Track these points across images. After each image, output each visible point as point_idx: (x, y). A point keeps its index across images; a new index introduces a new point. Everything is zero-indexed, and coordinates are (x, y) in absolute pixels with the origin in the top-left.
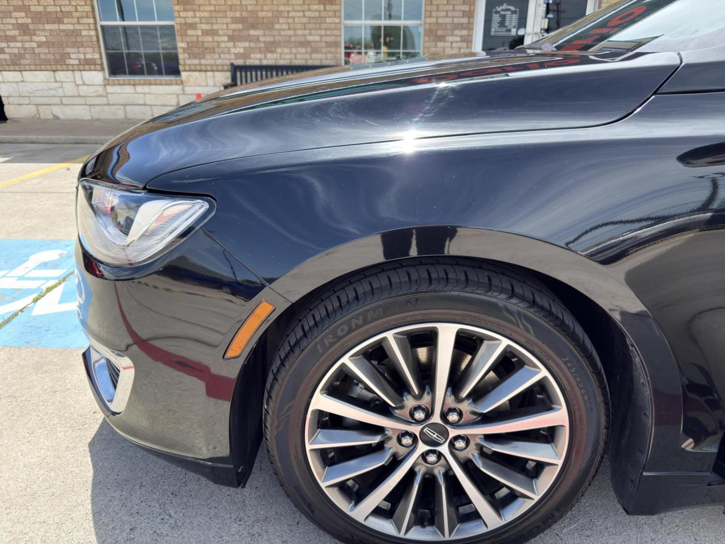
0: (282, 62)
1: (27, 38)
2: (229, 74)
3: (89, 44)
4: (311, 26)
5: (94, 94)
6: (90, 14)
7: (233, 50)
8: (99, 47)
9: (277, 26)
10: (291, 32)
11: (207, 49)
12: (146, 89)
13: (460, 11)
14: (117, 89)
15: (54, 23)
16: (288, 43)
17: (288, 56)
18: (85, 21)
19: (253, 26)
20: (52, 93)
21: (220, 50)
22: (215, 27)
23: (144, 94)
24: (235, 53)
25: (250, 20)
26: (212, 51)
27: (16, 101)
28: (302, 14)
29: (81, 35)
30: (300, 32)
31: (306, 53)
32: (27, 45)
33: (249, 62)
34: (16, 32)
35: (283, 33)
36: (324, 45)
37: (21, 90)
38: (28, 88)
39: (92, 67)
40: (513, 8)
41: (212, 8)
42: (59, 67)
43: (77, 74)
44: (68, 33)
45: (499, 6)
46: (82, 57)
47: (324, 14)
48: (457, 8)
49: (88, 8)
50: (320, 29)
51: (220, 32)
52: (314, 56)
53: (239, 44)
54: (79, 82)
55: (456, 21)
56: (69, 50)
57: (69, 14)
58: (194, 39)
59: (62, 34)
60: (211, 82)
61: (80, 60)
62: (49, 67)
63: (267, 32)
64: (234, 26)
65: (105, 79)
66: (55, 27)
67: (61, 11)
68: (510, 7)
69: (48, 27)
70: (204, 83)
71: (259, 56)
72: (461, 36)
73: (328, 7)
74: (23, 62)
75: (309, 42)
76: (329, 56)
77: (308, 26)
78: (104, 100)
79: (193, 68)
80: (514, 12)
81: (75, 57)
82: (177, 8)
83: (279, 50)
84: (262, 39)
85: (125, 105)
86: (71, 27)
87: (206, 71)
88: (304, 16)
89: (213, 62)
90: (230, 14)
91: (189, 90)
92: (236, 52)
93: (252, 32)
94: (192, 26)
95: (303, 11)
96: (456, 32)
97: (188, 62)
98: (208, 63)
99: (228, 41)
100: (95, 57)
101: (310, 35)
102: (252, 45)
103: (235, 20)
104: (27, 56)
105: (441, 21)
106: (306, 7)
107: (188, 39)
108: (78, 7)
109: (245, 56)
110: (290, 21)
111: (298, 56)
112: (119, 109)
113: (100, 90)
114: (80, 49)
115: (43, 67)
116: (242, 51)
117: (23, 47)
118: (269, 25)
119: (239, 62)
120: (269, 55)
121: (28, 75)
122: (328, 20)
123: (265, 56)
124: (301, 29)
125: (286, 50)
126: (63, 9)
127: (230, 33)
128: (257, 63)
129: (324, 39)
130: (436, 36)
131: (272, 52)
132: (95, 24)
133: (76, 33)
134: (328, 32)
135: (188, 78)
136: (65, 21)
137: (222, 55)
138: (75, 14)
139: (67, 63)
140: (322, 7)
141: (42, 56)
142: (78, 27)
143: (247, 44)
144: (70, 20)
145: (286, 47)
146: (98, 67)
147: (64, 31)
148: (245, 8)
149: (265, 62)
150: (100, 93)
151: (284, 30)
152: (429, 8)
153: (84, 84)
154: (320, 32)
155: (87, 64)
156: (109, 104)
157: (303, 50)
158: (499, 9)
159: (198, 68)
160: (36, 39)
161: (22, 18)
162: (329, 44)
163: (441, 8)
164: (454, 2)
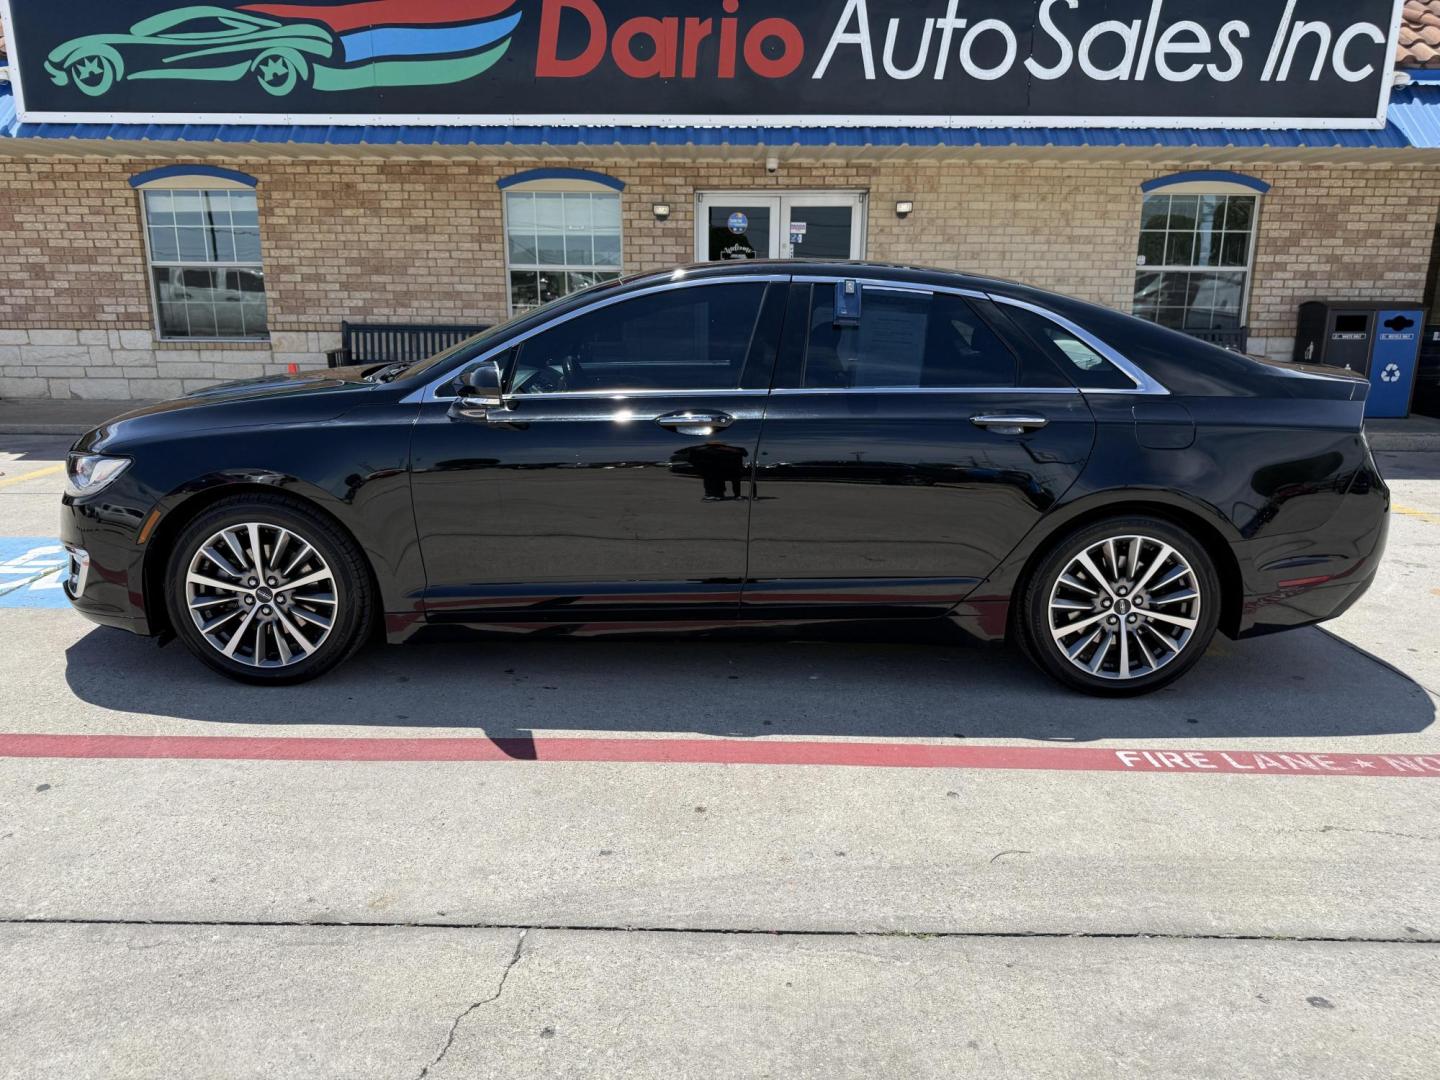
0: (417, 320)
1: (42, 283)
2: (339, 336)
3: (134, 292)
4: (462, 271)
5: (137, 363)
6: (138, 252)
7: (347, 303)
8: (149, 297)
9: (411, 271)
10: (432, 279)
11: (309, 300)
12: (217, 356)
14: (174, 355)
15: (83, 262)
16: (427, 294)
17: (429, 312)
18: (129, 260)
19: (378, 271)
20: (72, 361)
21: (328, 303)
22: (322, 271)
23: (214, 362)
24: (350, 307)
25: (373, 262)
26: (317, 303)
27: (16, 372)
28: (448, 254)
29: (122, 280)
30: (445, 279)
31: (455, 308)
32: (39, 293)
33: (371, 320)
34: (25, 275)
35: (420, 280)
36: (481, 297)
37: (24, 356)
38: (35, 354)
39: (137, 325)
40: (747, 249)
41: (317, 245)
42: (86, 325)
43: (113, 334)
44: (101, 277)
45: (729, 247)
46: (122, 309)
47: (479, 255)
49: (135, 244)
50: (474, 275)
51: (328, 278)
52: (467, 312)
53: (357, 294)
54: (115, 345)
56: (103, 300)
57: (106, 251)
58: (291, 286)
59: (93, 278)
60: (313, 347)
61: (117, 314)
62: (70, 325)
63: (397, 280)
64: (348, 270)
65: (154, 341)
66: (84, 268)
67: (95, 247)
68: (744, 249)
69: (72, 268)
70: (304, 349)
71: (386, 311)
73: (484, 246)
74: (31, 316)
75: (459, 293)
76: (489, 312)
77: (456, 271)
78: (152, 372)
79: (287, 327)
80: (749, 255)
81: (111, 310)
82: (266, 244)
83: (415, 304)
84: (389, 287)
85: (182, 379)
86: (108, 269)
87: (307, 331)
88: (451, 257)
89: (317, 319)
90: (346, 254)
91: (279, 358)
92: (352, 305)
93: (375, 278)
94: (288, 269)
95: (450, 251)
97: (280, 318)
98: (310, 320)
99: (340, 290)
100: (142, 310)
101: (461, 283)
102: (376, 296)
103: (351, 262)
104: (38, 308)
106: (452, 246)
107: (281, 287)
108: (121, 242)
109: (365, 310)
110: (431, 263)
111: (443, 312)
112: (173, 384)
113: (147, 358)
114: (119, 299)
115: (61, 324)
116: (361, 304)
117: (33, 296)
118: (401, 269)
119: (358, 319)
120: (400, 311)
121: (37, 336)
122: (485, 263)
123: (395, 311)
124: (447, 275)
125: (426, 304)
126: (98, 244)
127: (344, 278)
128: (383, 320)
129: (480, 289)
131: (403, 306)
132: (145, 264)
133: (115, 277)
134: (486, 280)
135: (279, 339)
136: (100, 260)
137: (330, 309)
138: (115, 251)
139: (98, 319)
140: (476, 246)
141: (61, 309)
142: (118, 269)
143: (367, 295)
144: (106, 259)
145: (425, 299)
146: (146, 325)
147: (94, 274)
148: (365, 246)
149: (394, 320)
150: (147, 362)
151: (422, 275)
152: (628, 249)
153: (123, 348)
154: (474, 279)
155: (128, 320)
156: (159, 378)
157: (450, 304)
158: (728, 251)
159: (295, 327)
160: (54, 284)
161: (35, 255)
162: (488, 297)
163: (645, 249)
164: (664, 241)
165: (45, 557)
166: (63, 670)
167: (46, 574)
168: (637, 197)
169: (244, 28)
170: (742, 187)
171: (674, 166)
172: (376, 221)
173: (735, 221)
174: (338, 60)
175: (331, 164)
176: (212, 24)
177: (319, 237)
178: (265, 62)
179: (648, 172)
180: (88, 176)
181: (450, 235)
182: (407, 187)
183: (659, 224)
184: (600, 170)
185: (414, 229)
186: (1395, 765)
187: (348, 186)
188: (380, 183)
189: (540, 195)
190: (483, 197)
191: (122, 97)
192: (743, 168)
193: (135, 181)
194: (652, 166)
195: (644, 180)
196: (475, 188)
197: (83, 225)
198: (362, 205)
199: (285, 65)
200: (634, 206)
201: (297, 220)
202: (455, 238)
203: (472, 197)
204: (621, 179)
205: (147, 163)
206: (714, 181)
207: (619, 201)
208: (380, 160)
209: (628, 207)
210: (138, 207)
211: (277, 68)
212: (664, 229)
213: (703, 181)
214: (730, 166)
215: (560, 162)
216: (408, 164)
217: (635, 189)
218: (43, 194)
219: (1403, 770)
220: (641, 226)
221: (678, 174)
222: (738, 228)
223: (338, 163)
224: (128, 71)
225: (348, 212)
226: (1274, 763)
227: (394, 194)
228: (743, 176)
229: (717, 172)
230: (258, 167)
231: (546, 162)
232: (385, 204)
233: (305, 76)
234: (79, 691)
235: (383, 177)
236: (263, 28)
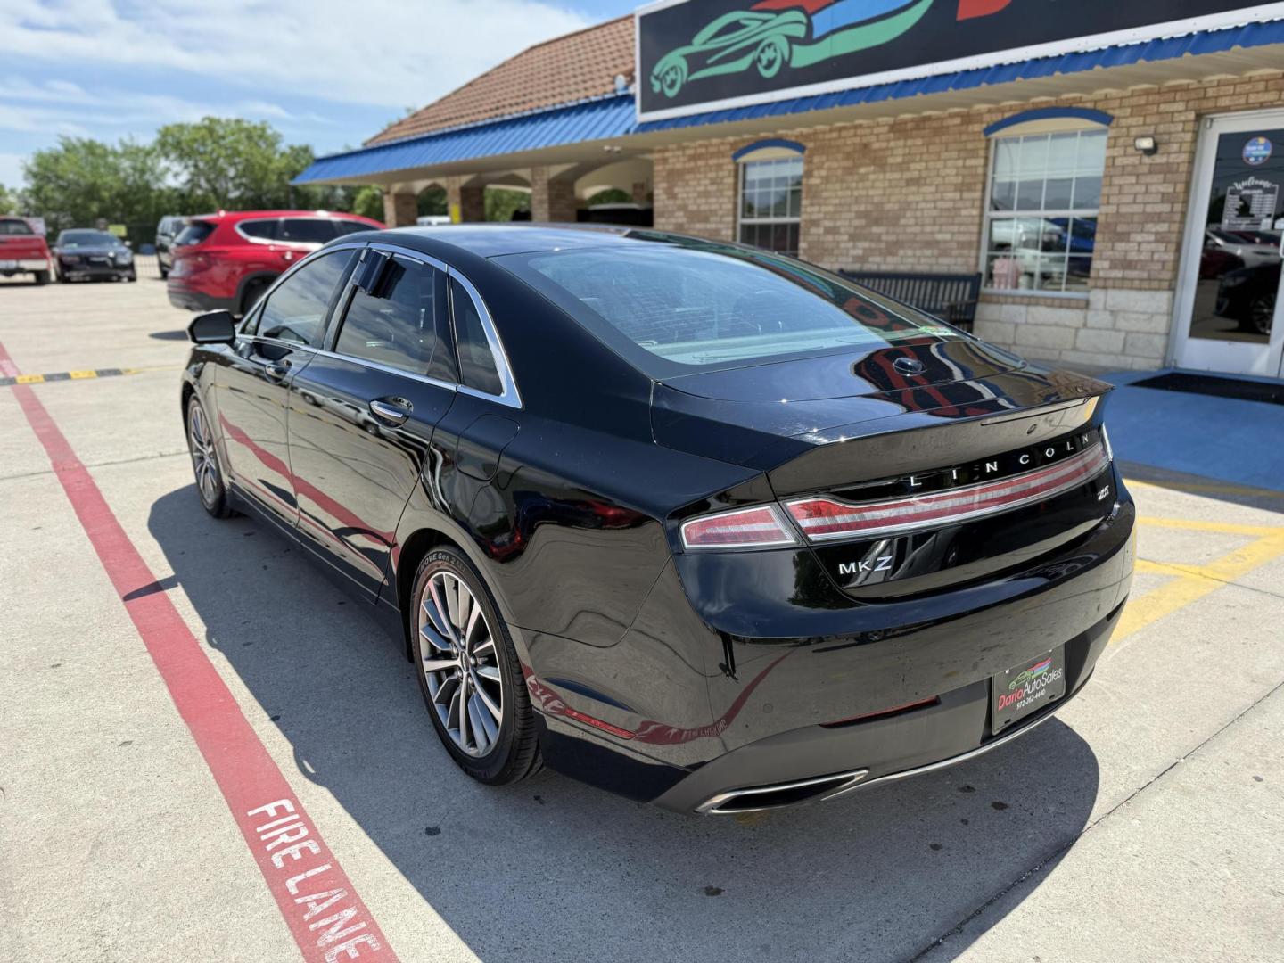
0: (903, 268)
4: (943, 220)
6: (732, 214)
7: (852, 252)
9: (903, 222)
10: (917, 229)
13: (1157, 193)
16: (912, 243)
17: (910, 260)
18: (726, 219)
19: (877, 222)
21: (839, 252)
22: (839, 223)
24: (853, 255)
25: (875, 215)
26: (832, 252)
28: (932, 205)
31: (932, 256)
33: (866, 267)
35: (908, 230)
36: (955, 245)
40: (1266, 184)
41: (837, 201)
45: (1240, 182)
47: (960, 204)
48: (1153, 189)
49: (730, 206)
50: (953, 224)
51: (842, 230)
52: (941, 260)
53: (860, 244)
55: (1149, 209)
57: (713, 212)
58: (816, 238)
63: (891, 229)
64: (856, 223)
66: (703, 226)
67: (710, 209)
68: (1261, 183)
69: (697, 226)
71: (878, 259)
72: (1157, 233)
73: (964, 195)
75: (938, 242)
76: (960, 260)
77: (938, 221)
80: (1268, 191)
82: (804, 202)
83: (901, 252)
84: (884, 238)
86: (715, 226)
88: (935, 208)
89: (830, 265)
90: (855, 208)
92: (855, 254)
93: (875, 230)
94: (816, 223)
95: (935, 202)
96: (1149, 227)
99: (849, 241)
101: (940, 232)
102: (873, 245)
103: (859, 215)
105: (1124, 210)
106: (938, 196)
107: (810, 238)
108: (723, 205)
109: (862, 259)
110: (918, 214)
111: (923, 260)
116: (861, 252)
118: (893, 220)
119: (856, 267)
120: (890, 259)
122: (964, 212)
123: (885, 260)
124: (929, 225)
125: (910, 253)
127: (852, 230)
129: (956, 237)
130: (1115, 233)
131: (893, 254)
132: (735, 222)
134: (962, 229)
138: (719, 213)
140: (957, 195)
142: (720, 226)
143: (866, 244)
145: (910, 247)
148: (871, 200)
151: (910, 226)
154: (952, 228)
157: (928, 252)
158: (1238, 186)
162: (961, 245)
163: (1126, 189)
164: (1149, 179)
168: (1125, 130)
169: (754, 24)
170: (1262, 106)
171: (1175, 89)
172: (881, 176)
173: (1254, 148)
174: (808, 40)
175: (856, 127)
176: (735, 26)
177: (840, 193)
178: (763, 51)
179: (1143, 100)
180: (712, 155)
181: (937, 186)
182: (909, 142)
183: (1147, 160)
184: (1089, 105)
185: (910, 182)
187: (866, 146)
188: (888, 141)
189: (1028, 139)
190: (970, 146)
191: (693, 92)
192: (1267, 81)
193: (736, 157)
194: (1147, 93)
195: (1136, 110)
196: (964, 137)
197: (706, 194)
198: (873, 163)
199: (775, 50)
200: (1121, 141)
201: (826, 180)
202: (941, 188)
203: (961, 146)
204: (1111, 112)
205: (743, 141)
206: (1225, 102)
207: (1102, 140)
208: (890, 120)
209: (1113, 144)
210: (736, 176)
211: (769, 54)
212: (1151, 165)
213: (1211, 104)
214: (1250, 80)
215: (1047, 102)
216: (912, 120)
217: (1123, 122)
220: (1125, 163)
221: (1178, 98)
222: (1257, 157)
223: (860, 126)
224: (691, 72)
225: (863, 170)
227: (898, 150)
228: (1266, 90)
229: (1231, 89)
230: (807, 137)
231: (1033, 103)
232: (891, 160)
233: (786, 57)
235: (891, 135)
236: (765, 21)
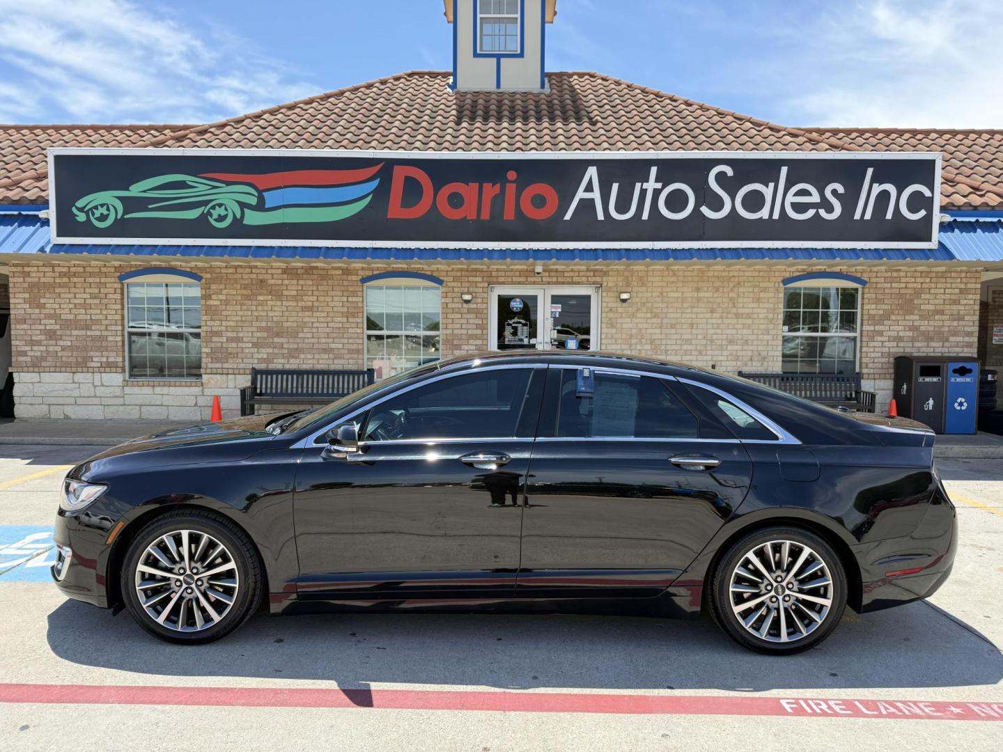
0: (304, 367)
1: (53, 342)
2: (249, 377)
3: (114, 348)
4: (335, 335)
5: (111, 395)
6: (119, 322)
7: (256, 356)
8: (124, 351)
9: (301, 335)
10: (315, 341)
11: (230, 354)
12: (165, 390)
13: (473, 324)
14: (136, 390)
15: (83, 329)
16: (311, 349)
17: (311, 361)
18: (113, 328)
19: (278, 335)
20: (68, 393)
21: (243, 355)
22: (241, 335)
23: (163, 395)
24: (258, 358)
25: (275, 329)
26: (236, 356)
27: (29, 400)
28: (326, 325)
29: (107, 340)
30: (323, 340)
31: (329, 358)
32: (51, 349)
33: (272, 367)
34: (43, 337)
35: (306, 341)
36: (346, 352)
37: (35, 391)
38: (42, 388)
39: (114, 370)
40: (523, 321)
41: (239, 318)
42: (80, 370)
43: (97, 376)
44: (93, 338)
45: (511, 320)
46: (104, 359)
47: (347, 325)
48: (471, 321)
49: (118, 317)
50: (343, 338)
51: (245, 339)
52: (336, 362)
53: (263, 350)
54: (97, 383)
55: (470, 332)
56: (92, 354)
57: (98, 322)
58: (219, 345)
59: (88, 339)
60: (231, 384)
61: (101, 363)
62: (69, 369)
63: (291, 340)
64: (259, 334)
65: (124, 381)
66: (83, 332)
67: (91, 319)
68: (521, 321)
69: (75, 333)
70: (225, 385)
71: (282, 361)
72: (476, 345)
73: (350, 320)
74: (44, 364)
75: (332, 349)
76: (350, 362)
77: (331, 335)
78: (121, 401)
79: (214, 371)
80: (525, 325)
81: (97, 359)
82: (204, 318)
83: (302, 356)
84: (285, 346)
85: (141, 406)
86: (98, 333)
87: (228, 374)
88: (328, 327)
89: (235, 366)
90: (258, 324)
91: (208, 391)
92: (259, 357)
93: (276, 340)
94: (218, 334)
95: (327, 323)
96: (471, 342)
97: (210, 365)
98: (230, 367)
99: (252, 347)
100: (118, 360)
101: (333, 343)
102: (276, 351)
103: (260, 329)
104: (49, 359)
105: (456, 332)
106: (329, 319)
107: (212, 345)
108: (108, 316)
109: (268, 361)
110: (315, 330)
111: (321, 361)
112: (133, 409)
113: (118, 391)
114: (104, 353)
115: (63, 369)
116: (265, 356)
117: (47, 350)
118: (294, 334)
119: (263, 366)
120: (292, 361)
121: (46, 377)
122: (350, 330)
123: (288, 361)
124: (324, 338)
125: (309, 356)
126: (93, 318)
127: (255, 340)
128: (279, 367)
129: (346, 346)
130: (453, 345)
131: (295, 358)
132: (123, 330)
133: (102, 338)
134: (351, 341)
135: (208, 380)
136: (93, 328)
137: (244, 360)
138: (104, 322)
139: (88, 366)
140: (345, 320)
141: (64, 359)
142: (105, 333)
143: (271, 350)
144: (98, 327)
145: (309, 353)
146: (119, 370)
147: (89, 336)
148: (271, 319)
149: (287, 367)
150: (117, 394)
151: (308, 338)
152: (445, 321)
153: (102, 385)
154: (342, 340)
155: (108, 367)
156: (124, 405)
157: (326, 356)
158: (511, 322)
159: (220, 371)
160: (61, 343)
161: (51, 324)
162: (351, 351)
163: (456, 321)
164: (468, 316)
165: (37, 541)
166: (45, 633)
167: (38, 555)
168: (451, 289)
169: (202, 187)
170: (519, 283)
171: (476, 270)
172: (279, 303)
173: (515, 303)
174: (260, 207)
175: (251, 267)
176: (182, 185)
177: (240, 313)
178: (213, 207)
179: (459, 274)
180: (91, 275)
181: (328, 312)
182: (301, 282)
183: (465, 305)
184: (428, 273)
185: (304, 309)
186: (978, 711)
187: (262, 281)
188: (283, 280)
189: (388, 288)
190: (351, 289)
191: (120, 228)
192: (520, 272)
193: (122, 278)
194: (461, 270)
195: (455, 279)
196: (345, 283)
197: (85, 306)
198: (270, 293)
199: (226, 209)
200: (449, 295)
201: (227, 302)
202: (331, 314)
203: (343, 288)
204: (442, 278)
205: (131, 266)
206: (501, 279)
207: (438, 292)
208: (284, 265)
209: (445, 295)
210: (122, 294)
211: (222, 211)
212: (468, 308)
213: (495, 280)
214: (512, 270)
215: (402, 268)
216: (302, 268)
217: (449, 284)
218: (60, 285)
219: (983, 715)
220: (454, 306)
221: (478, 275)
222: (517, 308)
223: (256, 267)
224: (125, 213)
225: (260, 298)
226: (892, 710)
227: (292, 287)
228: (520, 276)
229: (503, 274)
230: (203, 269)
231: (393, 268)
232: (286, 293)
233: (238, 216)
234: (55, 648)
235: (285, 276)
236: (214, 187)
